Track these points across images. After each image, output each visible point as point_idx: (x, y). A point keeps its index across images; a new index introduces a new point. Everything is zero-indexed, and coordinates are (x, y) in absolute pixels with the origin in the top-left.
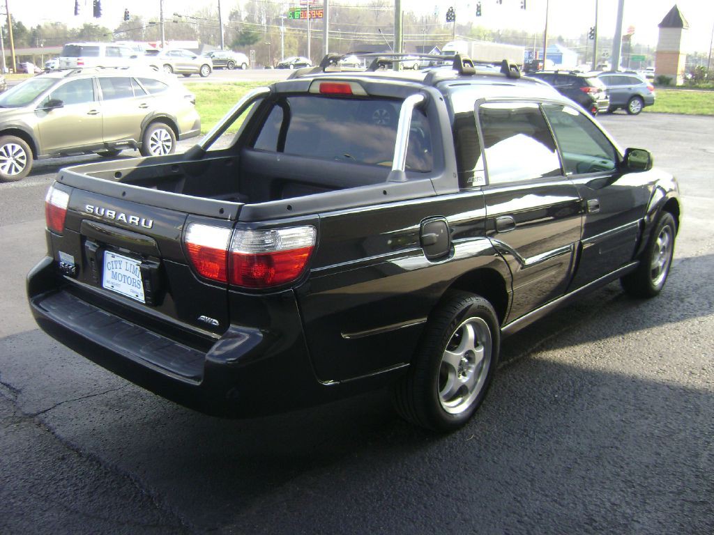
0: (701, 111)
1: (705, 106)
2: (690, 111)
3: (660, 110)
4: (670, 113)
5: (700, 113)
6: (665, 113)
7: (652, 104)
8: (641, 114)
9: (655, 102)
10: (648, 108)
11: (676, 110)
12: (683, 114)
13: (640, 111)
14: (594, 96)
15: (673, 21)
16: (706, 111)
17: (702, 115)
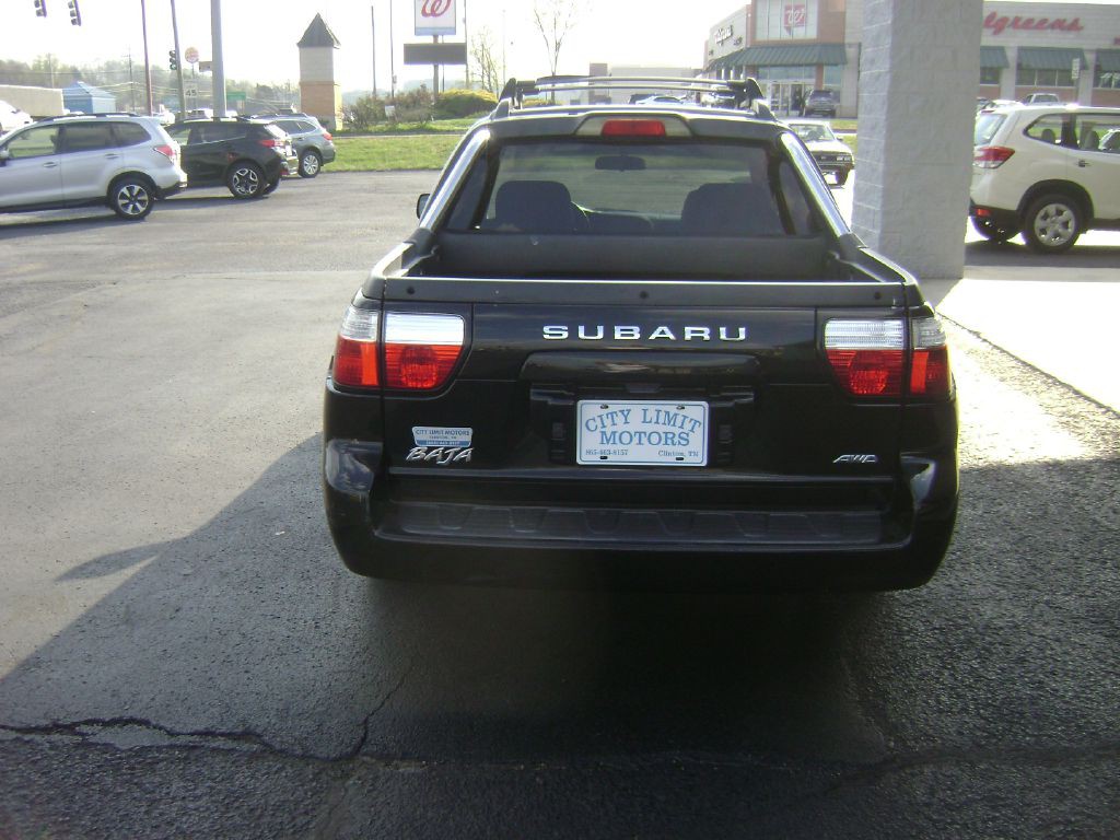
0: (397, 164)
1: (398, 157)
2: (382, 166)
3: (340, 168)
4: (354, 171)
5: (396, 167)
6: (347, 171)
7: (332, 160)
8: (319, 175)
9: (337, 157)
10: (325, 167)
11: (361, 166)
12: (371, 171)
13: (318, 172)
14: (280, 151)
15: (318, 38)
16: (402, 163)
17: (400, 170)
